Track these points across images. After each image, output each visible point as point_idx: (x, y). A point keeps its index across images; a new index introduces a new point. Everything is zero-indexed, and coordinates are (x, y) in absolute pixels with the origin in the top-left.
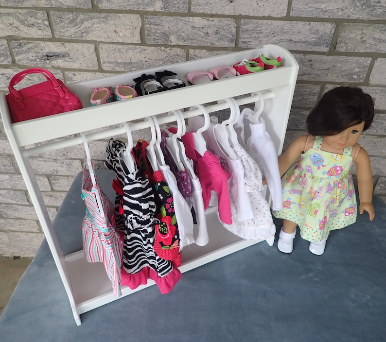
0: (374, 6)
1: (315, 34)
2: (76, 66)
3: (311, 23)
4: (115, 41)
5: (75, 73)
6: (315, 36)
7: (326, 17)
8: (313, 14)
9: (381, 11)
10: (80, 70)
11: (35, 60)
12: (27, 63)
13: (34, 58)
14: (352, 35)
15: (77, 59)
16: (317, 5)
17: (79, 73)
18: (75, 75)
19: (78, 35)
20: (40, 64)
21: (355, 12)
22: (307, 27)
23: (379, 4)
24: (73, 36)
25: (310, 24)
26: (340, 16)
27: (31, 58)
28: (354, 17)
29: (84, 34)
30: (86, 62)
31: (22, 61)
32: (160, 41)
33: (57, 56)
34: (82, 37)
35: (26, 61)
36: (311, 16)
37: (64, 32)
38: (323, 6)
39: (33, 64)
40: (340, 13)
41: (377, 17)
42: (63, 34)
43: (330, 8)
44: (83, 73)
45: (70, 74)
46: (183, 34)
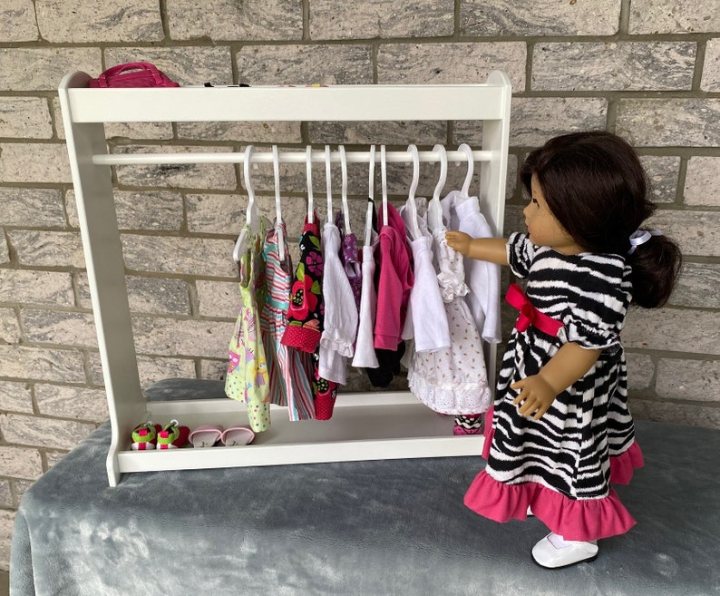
0: (666, 68)
1: (575, 117)
2: (203, 184)
3: (567, 99)
4: (264, 141)
5: (201, 196)
6: (576, 121)
7: (590, 88)
8: (568, 86)
9: (680, 75)
10: (209, 191)
11: (144, 176)
12: (133, 181)
13: (143, 172)
14: (638, 118)
15: (206, 172)
16: (572, 71)
17: (206, 195)
18: (200, 200)
19: (210, 133)
20: (151, 182)
21: (636, 79)
22: (561, 107)
23: (674, 66)
24: (203, 135)
25: (564, 101)
26: (612, 86)
27: (140, 172)
28: (637, 87)
29: (220, 132)
30: (217, 176)
31: (126, 179)
32: (331, 138)
33: (177, 168)
34: (216, 135)
35: (131, 178)
36: (565, 89)
37: (191, 129)
38: (582, 71)
39: (142, 182)
40: (612, 81)
41: (676, 85)
42: (188, 132)
43: (594, 73)
44: (214, 195)
45: (193, 199)
46: (365, 126)
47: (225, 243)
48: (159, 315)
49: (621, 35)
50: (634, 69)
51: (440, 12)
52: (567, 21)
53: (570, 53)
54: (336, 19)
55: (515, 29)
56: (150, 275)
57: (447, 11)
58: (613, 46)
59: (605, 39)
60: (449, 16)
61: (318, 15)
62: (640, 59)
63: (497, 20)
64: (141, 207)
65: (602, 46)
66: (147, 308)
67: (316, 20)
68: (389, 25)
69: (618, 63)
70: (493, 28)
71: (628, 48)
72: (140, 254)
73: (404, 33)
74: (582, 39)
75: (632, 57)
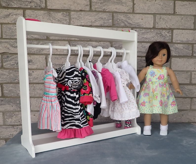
0: (165, 36)
1: (144, 48)
3: (142, 43)
4: (56, 54)
5: (34, 71)
6: (144, 49)
7: (147, 41)
8: (142, 40)
9: (168, 38)
10: (37, 69)
11: (14, 65)
12: (9, 67)
13: (13, 63)
15: (36, 63)
16: (143, 36)
17: (36, 70)
18: (33, 72)
19: (38, 51)
20: (16, 67)
21: (158, 39)
23: (166, 36)
24: (36, 52)
25: (141, 44)
26: (153, 40)
27: (12, 63)
29: (41, 51)
30: (40, 64)
31: (6, 66)
34: (40, 52)
35: (9, 65)
36: (141, 41)
37: (31, 50)
38: (145, 36)
39: (12, 67)
40: (153, 39)
41: (167, 40)
42: (30, 51)
43: (148, 37)
44: (38, 70)
45: (31, 72)
47: (42, 85)
48: (16, 111)
49: (154, 28)
50: (158, 36)
51: (108, 20)
52: (141, 24)
53: (142, 32)
54: (79, 20)
55: (128, 25)
56: (13, 98)
57: (110, 19)
58: (152, 30)
59: (150, 28)
60: (111, 21)
61: (73, 18)
62: (159, 34)
63: (123, 22)
64: (12, 75)
65: (150, 30)
66: (12, 109)
67: (73, 20)
68: (94, 22)
69: (154, 34)
70: (123, 24)
71: (156, 31)
72: (10, 91)
73: (99, 25)
74: (145, 28)
75: (157, 33)
